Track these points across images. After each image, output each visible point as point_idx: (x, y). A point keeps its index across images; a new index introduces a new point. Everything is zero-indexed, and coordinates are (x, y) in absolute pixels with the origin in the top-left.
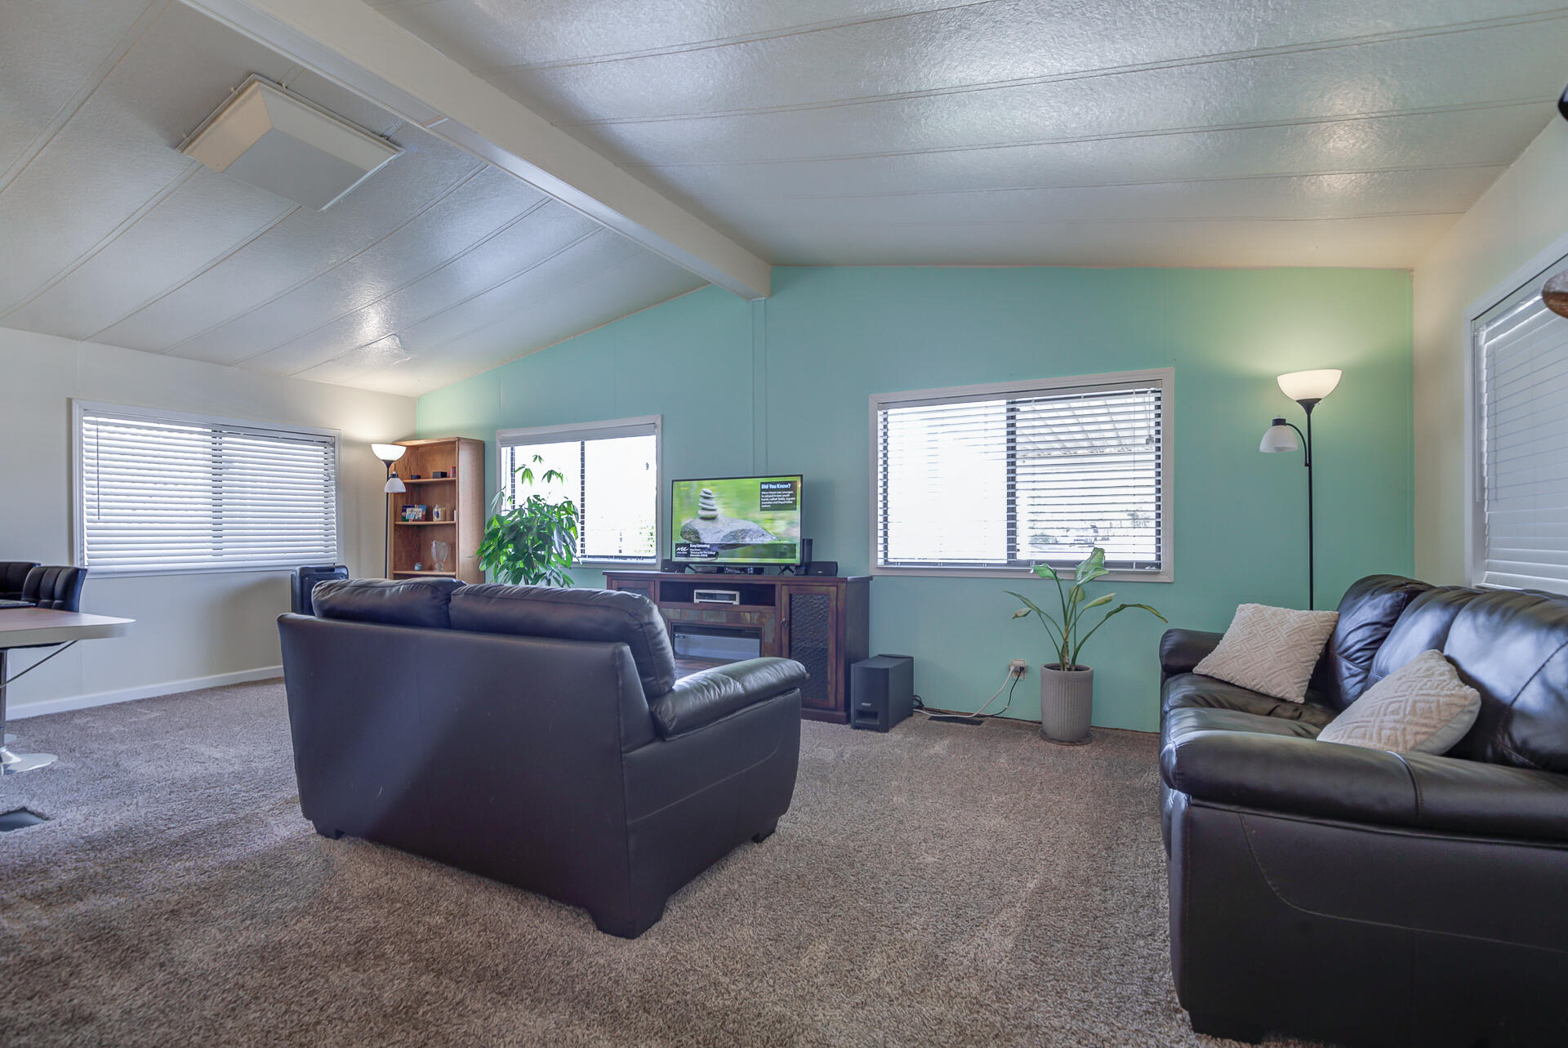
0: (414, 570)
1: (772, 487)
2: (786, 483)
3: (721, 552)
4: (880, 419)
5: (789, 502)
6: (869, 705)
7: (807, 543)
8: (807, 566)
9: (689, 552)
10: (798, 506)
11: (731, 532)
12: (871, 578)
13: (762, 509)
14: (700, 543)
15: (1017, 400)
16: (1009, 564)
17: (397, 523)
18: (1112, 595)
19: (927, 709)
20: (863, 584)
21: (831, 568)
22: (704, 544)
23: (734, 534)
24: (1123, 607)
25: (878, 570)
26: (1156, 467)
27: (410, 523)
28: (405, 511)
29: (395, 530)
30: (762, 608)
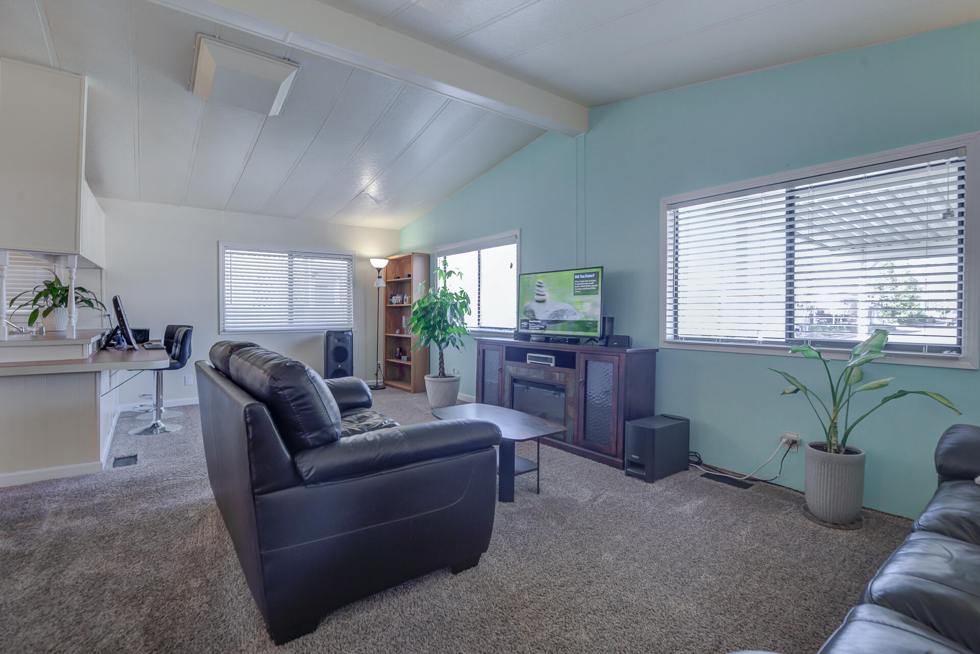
0: (396, 333)
1: (582, 277)
2: (591, 273)
3: (548, 326)
4: (670, 217)
5: (593, 288)
6: (637, 457)
7: (608, 321)
8: (607, 338)
9: (528, 325)
10: (600, 291)
11: (554, 312)
12: (657, 350)
13: (575, 294)
14: (535, 320)
15: (796, 188)
16: (787, 342)
17: (387, 305)
18: (889, 379)
19: (705, 465)
20: (651, 355)
21: (625, 342)
22: (537, 320)
23: (556, 313)
24: (902, 393)
25: (665, 344)
26: (959, 243)
27: (394, 305)
28: (391, 298)
29: (386, 310)
30: (567, 369)
